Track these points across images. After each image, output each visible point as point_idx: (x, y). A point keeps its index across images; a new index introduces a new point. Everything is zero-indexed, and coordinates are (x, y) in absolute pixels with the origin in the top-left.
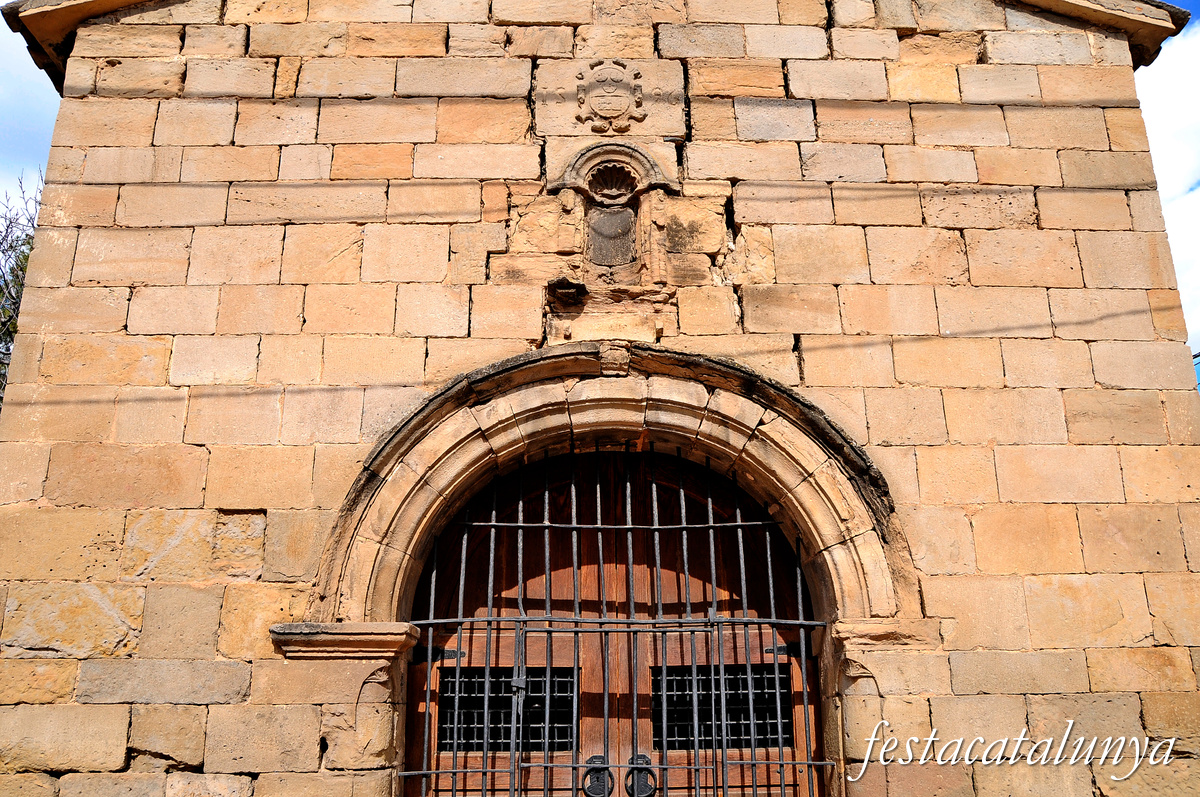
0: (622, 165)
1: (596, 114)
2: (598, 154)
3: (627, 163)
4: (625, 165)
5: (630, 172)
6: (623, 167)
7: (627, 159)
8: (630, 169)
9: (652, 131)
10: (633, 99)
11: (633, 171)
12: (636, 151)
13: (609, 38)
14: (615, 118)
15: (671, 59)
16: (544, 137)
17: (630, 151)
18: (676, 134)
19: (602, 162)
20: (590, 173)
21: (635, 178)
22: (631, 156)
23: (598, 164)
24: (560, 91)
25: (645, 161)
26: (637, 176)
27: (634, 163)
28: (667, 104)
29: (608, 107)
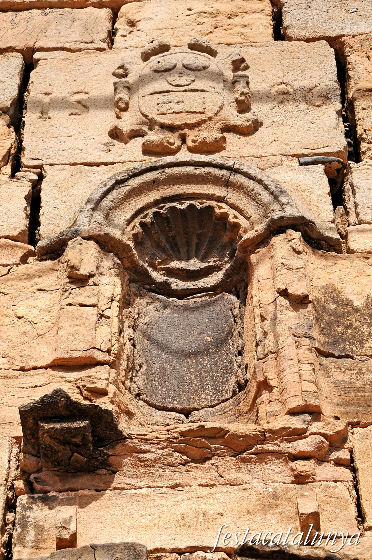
0: (208, 203)
1: (151, 124)
2: (154, 184)
3: (219, 199)
4: (214, 203)
5: (225, 215)
6: (210, 208)
7: (220, 191)
8: (226, 209)
9: (275, 149)
10: (230, 97)
11: (231, 212)
12: (238, 171)
13: (182, 17)
14: (192, 127)
15: (308, 40)
16: (40, 167)
17: (225, 172)
18: (326, 150)
19: (165, 200)
20: (137, 221)
21: (237, 226)
22: (227, 184)
23: (156, 203)
24: (78, 97)
25: (258, 188)
26: (242, 221)
27: (234, 197)
28: (303, 106)
29: (177, 108)
